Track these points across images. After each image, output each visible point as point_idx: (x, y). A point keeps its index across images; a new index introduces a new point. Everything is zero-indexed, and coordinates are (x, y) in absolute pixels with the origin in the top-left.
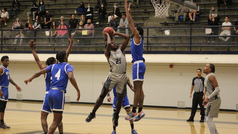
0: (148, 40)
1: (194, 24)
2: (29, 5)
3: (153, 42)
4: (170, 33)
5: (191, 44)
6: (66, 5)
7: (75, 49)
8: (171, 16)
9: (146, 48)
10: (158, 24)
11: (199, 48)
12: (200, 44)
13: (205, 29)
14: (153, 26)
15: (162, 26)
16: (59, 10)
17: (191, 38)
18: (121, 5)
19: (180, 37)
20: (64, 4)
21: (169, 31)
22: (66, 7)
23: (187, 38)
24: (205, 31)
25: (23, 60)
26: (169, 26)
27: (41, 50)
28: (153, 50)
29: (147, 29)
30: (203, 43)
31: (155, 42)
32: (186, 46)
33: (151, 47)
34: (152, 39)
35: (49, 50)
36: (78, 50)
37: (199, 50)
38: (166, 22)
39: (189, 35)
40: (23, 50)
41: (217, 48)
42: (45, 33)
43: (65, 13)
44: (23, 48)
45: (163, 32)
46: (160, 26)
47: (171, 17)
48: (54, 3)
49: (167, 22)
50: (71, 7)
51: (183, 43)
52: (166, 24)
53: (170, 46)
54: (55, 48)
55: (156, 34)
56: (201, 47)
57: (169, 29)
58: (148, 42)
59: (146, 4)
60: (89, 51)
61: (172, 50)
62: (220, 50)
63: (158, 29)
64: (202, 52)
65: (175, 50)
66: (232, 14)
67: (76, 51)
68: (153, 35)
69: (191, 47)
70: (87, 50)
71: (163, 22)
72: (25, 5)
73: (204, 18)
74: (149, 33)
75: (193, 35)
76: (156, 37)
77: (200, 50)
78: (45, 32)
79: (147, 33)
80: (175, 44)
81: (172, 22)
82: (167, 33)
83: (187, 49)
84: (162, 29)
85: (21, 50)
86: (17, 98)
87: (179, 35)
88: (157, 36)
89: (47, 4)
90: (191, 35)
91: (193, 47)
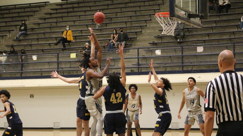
0: (138, 61)
1: (184, 43)
2: (12, 29)
3: (143, 63)
4: (161, 53)
5: (183, 63)
6: (50, 28)
7: (63, 72)
8: (159, 35)
9: (137, 68)
10: (146, 44)
11: (190, 67)
12: (191, 63)
13: (197, 48)
14: (141, 46)
15: (150, 46)
16: (44, 33)
17: (183, 57)
18: (107, 26)
19: (170, 57)
20: (48, 28)
21: (160, 51)
22: (50, 31)
23: (178, 57)
24: (197, 49)
25: (10, 87)
26: (158, 45)
27: (28, 75)
28: (143, 71)
29: (137, 50)
30: (194, 62)
31: (145, 63)
32: (178, 66)
33: (141, 67)
34: (141, 59)
35: (36, 75)
36: (66, 74)
37: (190, 69)
38: (154, 42)
39: (181, 54)
40: (8, 76)
41: (209, 66)
42: (32, 58)
43: (50, 37)
44: (8, 74)
45: (153, 52)
46: (149, 46)
47: (159, 37)
48: (38, 27)
49: (156, 42)
50: (57, 31)
51: (173, 62)
52: (154, 44)
53: (162, 66)
54: (42, 73)
55: (145, 55)
56: (192, 65)
57: (159, 48)
58: (138, 63)
59: (133, 25)
60: (77, 74)
61: (163, 70)
62: (211, 68)
63: (147, 49)
64: (195, 70)
65: (166, 70)
66: (221, 32)
67: (64, 74)
68: (143, 56)
69: (183, 67)
70: (76, 74)
71: (152, 42)
72: (8, 30)
73: (192, 36)
74: (139, 53)
75: (185, 54)
76: (146, 58)
77: (192, 69)
78: (32, 56)
79: (137, 53)
80: (165, 64)
81: (161, 42)
82: (158, 52)
83: (178, 68)
84: (151, 49)
85: (7, 76)
86: (5, 127)
87: (169, 54)
88: (146, 56)
89: (31, 28)
90: (182, 54)
91: (185, 66)
